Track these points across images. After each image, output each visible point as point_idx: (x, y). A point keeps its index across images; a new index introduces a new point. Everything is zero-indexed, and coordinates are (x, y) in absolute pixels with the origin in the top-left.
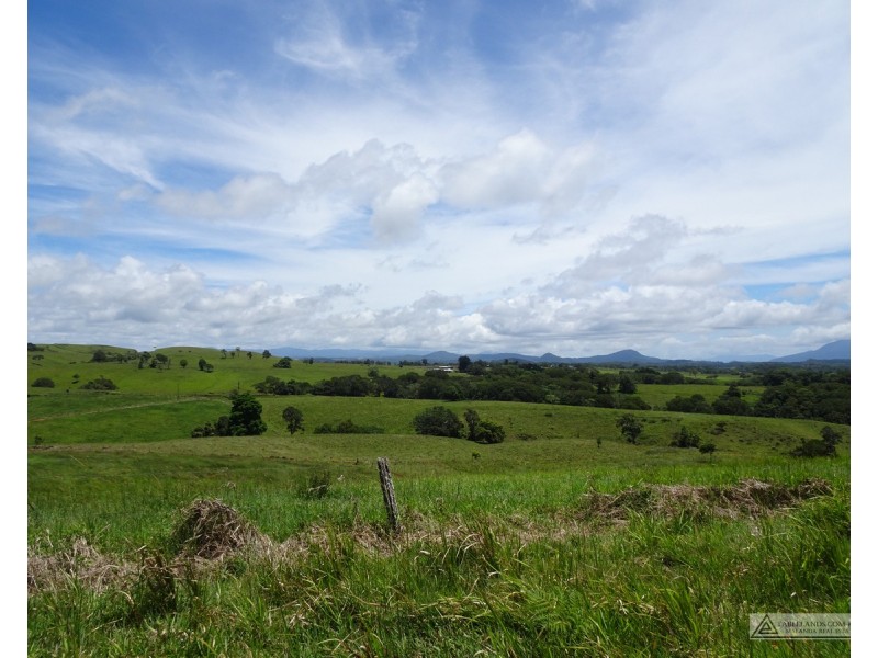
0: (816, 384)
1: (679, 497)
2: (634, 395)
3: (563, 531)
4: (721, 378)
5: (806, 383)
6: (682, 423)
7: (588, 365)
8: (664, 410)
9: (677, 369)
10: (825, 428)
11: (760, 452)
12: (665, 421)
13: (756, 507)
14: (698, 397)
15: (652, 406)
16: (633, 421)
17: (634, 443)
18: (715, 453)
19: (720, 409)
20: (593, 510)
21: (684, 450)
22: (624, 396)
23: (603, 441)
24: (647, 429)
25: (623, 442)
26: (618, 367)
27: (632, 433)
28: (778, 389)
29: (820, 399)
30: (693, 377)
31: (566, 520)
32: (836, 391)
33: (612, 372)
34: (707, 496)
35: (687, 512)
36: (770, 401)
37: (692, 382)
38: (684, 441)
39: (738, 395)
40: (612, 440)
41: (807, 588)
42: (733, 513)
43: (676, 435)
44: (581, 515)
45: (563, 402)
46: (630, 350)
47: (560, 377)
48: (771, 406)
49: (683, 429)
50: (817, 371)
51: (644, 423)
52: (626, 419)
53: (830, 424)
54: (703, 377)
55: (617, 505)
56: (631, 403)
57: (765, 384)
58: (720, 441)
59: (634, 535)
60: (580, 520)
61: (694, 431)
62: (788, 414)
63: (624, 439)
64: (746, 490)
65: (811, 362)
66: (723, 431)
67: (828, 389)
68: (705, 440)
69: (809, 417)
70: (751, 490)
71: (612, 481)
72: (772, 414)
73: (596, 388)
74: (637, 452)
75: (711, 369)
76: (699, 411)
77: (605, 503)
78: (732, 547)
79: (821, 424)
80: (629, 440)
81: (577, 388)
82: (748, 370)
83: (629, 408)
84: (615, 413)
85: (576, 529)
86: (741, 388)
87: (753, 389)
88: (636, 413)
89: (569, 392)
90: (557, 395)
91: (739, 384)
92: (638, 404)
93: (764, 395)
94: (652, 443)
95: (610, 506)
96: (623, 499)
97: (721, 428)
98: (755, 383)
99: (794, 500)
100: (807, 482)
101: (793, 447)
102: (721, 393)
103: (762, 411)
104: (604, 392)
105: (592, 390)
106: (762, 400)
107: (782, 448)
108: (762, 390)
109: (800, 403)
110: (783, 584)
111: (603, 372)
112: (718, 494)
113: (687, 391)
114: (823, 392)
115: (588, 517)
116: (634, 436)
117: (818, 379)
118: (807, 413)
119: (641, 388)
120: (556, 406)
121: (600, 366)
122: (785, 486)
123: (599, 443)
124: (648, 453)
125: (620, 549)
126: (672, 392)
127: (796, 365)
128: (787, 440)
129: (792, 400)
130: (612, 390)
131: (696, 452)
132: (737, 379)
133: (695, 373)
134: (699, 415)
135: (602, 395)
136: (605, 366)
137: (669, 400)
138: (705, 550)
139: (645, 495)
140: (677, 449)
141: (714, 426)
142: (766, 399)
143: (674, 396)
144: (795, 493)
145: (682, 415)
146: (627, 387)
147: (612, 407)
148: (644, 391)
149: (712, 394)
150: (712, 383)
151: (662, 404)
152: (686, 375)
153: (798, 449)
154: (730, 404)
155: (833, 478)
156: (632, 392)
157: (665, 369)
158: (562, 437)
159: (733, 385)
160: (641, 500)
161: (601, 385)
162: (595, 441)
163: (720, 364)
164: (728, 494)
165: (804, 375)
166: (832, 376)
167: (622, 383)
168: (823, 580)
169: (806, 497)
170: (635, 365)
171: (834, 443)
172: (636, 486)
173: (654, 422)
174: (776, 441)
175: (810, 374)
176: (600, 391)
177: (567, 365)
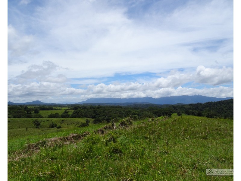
0: (85, 109)
1: (54, 141)
2: (39, 114)
3: (18, 157)
4: (63, 108)
5: (83, 109)
6: (52, 121)
7: (24, 105)
8: (47, 118)
9: (51, 106)
10: (87, 119)
11: (72, 127)
12: (47, 121)
13: (74, 140)
14: (57, 114)
15: (44, 117)
16: (38, 121)
17: (38, 128)
18: (61, 128)
19: (63, 116)
20: (28, 149)
21: (52, 128)
22: (35, 114)
23: (28, 128)
24: (42, 124)
25: (34, 128)
26: (34, 106)
27: (37, 125)
28: (77, 111)
29: (86, 112)
30: (56, 108)
31: (19, 154)
32: (89, 111)
33: (32, 107)
34: (62, 140)
35: (57, 145)
36: (75, 114)
37: (56, 109)
38: (53, 126)
39: (67, 112)
40: (31, 128)
41: (86, 157)
42: (68, 143)
43: (50, 124)
44: (24, 151)
45: (14, 117)
46: (38, 101)
47: (14, 109)
48: (75, 115)
49: (53, 122)
50: (85, 106)
51: (41, 122)
52: (36, 121)
53: (88, 119)
54: (58, 108)
55: (36, 146)
56: (38, 116)
57: (74, 109)
58: (63, 125)
59: (42, 154)
60: (24, 153)
61: (55, 123)
62: (79, 117)
63: (35, 127)
64: (71, 137)
65: (84, 104)
66: (63, 122)
67: (88, 110)
68: (58, 125)
69: (83, 117)
70: (72, 136)
71: (34, 139)
72: (75, 117)
73: (26, 112)
74: (39, 130)
75: (61, 106)
76: (57, 117)
77: (32, 146)
78: (69, 152)
79: (86, 119)
80: (37, 127)
81: (20, 112)
82: (70, 106)
83: (37, 118)
84: (32, 119)
85: (23, 156)
86: (68, 111)
87: (71, 111)
88: (39, 119)
89: (17, 114)
90: (12, 115)
91: (68, 110)
92: (40, 116)
93: (73, 112)
94: (43, 127)
95: (34, 147)
96: (38, 144)
97: (63, 121)
98: (71, 109)
99: (82, 137)
100: (85, 133)
101: (80, 125)
102: (63, 112)
103: (73, 116)
104: (29, 113)
105: (25, 113)
106: (73, 113)
107: (77, 125)
108: (73, 111)
109: (81, 114)
110: (81, 158)
111: (29, 107)
112: (64, 139)
113: (54, 112)
114: (86, 111)
115: (26, 152)
116: (38, 126)
117: (85, 108)
118: (83, 116)
119: (41, 112)
120: (12, 119)
121: (28, 105)
122: (80, 134)
123: (27, 129)
124: (42, 130)
125: (38, 159)
126: (50, 112)
127: (81, 105)
128: (78, 123)
129: (80, 113)
130: (32, 112)
131: (56, 129)
132: (67, 108)
133: (56, 107)
134: (57, 118)
135: (28, 114)
136: (30, 105)
137: (49, 115)
138: (62, 154)
139: (45, 142)
140: (51, 128)
141: (61, 121)
142: (74, 113)
143: (50, 114)
144: (82, 136)
145: (52, 119)
146: (36, 111)
147: (31, 118)
148: (42, 112)
149: (60, 112)
150: (61, 110)
151: (47, 116)
152: (54, 108)
153: (81, 125)
154: (65, 115)
155: (90, 131)
156: (38, 113)
157: (48, 106)
158: (13, 128)
159: (66, 110)
160: (43, 144)
161: (28, 111)
162: (25, 129)
163: (63, 104)
164: (67, 138)
165: (82, 107)
166: (89, 107)
167: (35, 110)
168: (89, 155)
169: (84, 136)
170: (39, 105)
171: (88, 123)
172: (42, 140)
173: (44, 121)
174: (76, 124)
175: (84, 107)
176: (28, 113)
177: (17, 105)
